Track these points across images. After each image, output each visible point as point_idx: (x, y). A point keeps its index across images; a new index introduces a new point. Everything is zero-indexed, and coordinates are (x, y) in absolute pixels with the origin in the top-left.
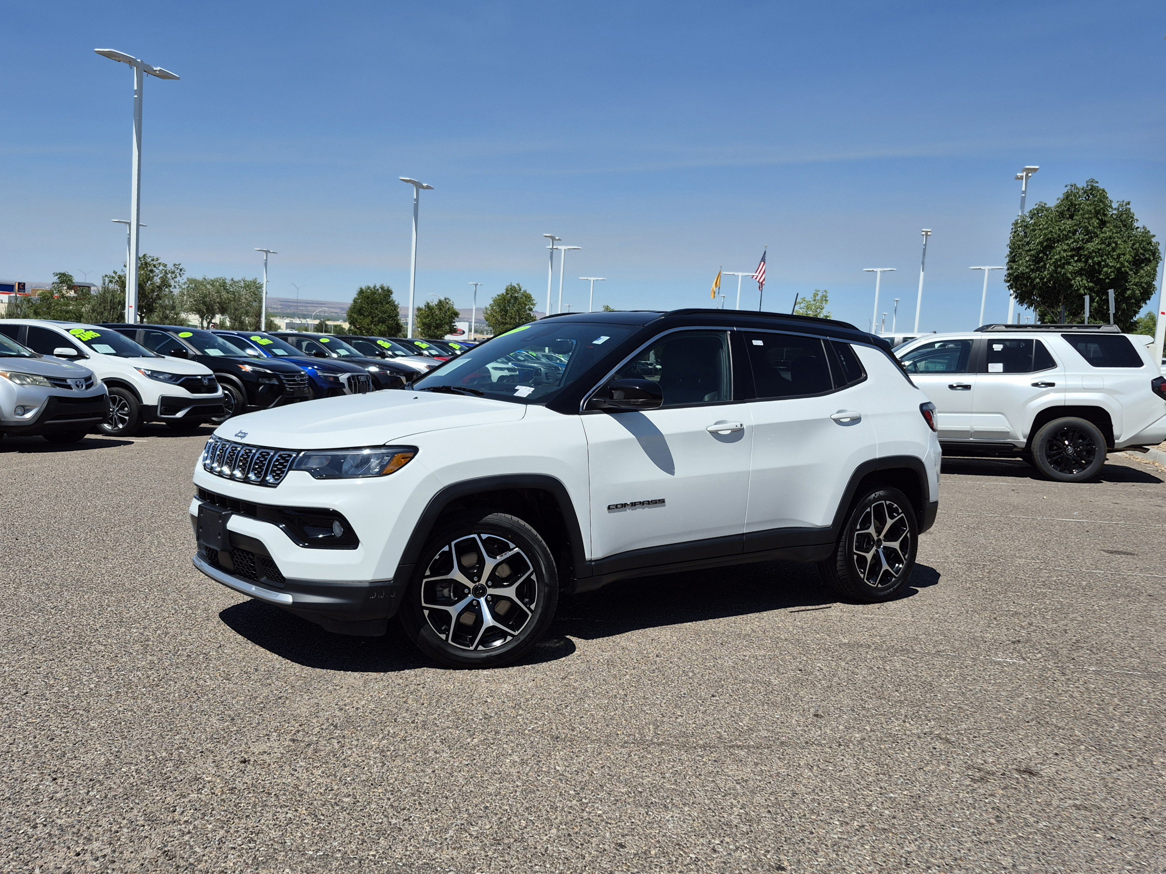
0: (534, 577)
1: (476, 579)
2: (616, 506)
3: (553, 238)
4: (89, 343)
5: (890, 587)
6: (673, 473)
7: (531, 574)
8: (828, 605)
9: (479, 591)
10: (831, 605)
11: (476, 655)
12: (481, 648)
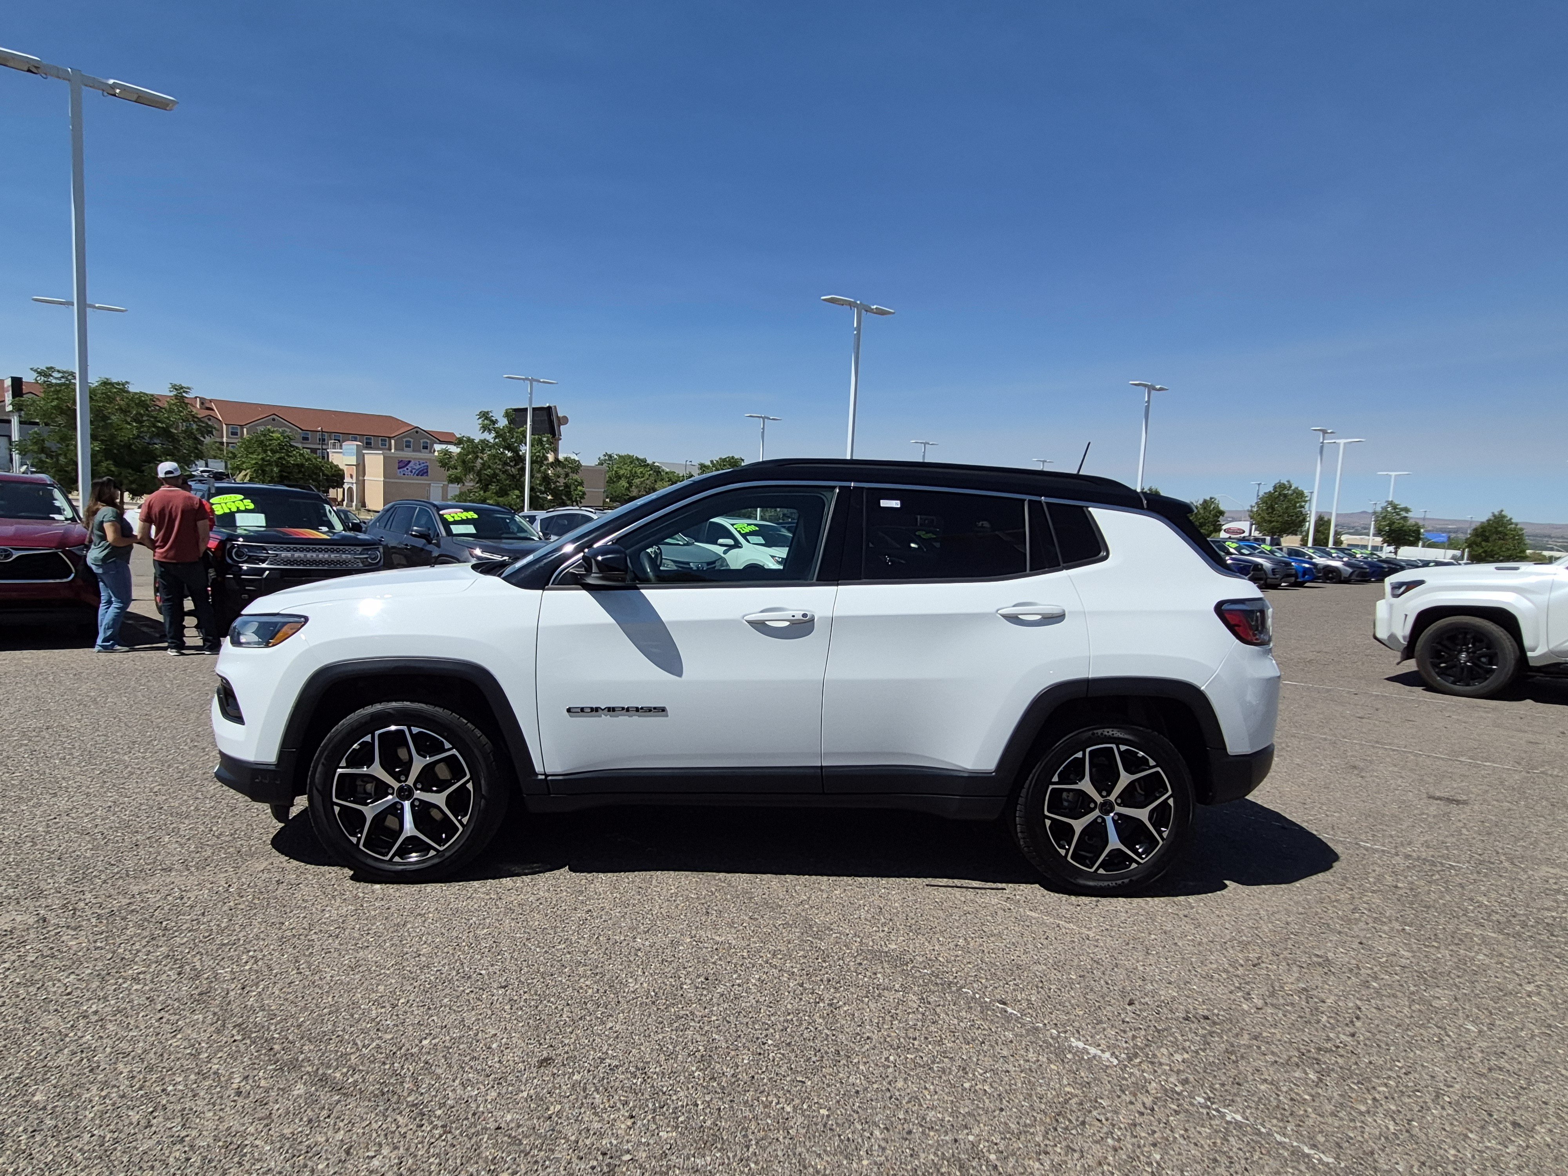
0: (470, 786)
1: (403, 778)
2: (582, 710)
3: (1324, 432)
4: (744, 536)
5: (1122, 877)
6: (679, 673)
7: (467, 781)
8: (1000, 885)
9: (405, 793)
10: (1004, 885)
11: (390, 867)
12: (397, 859)
